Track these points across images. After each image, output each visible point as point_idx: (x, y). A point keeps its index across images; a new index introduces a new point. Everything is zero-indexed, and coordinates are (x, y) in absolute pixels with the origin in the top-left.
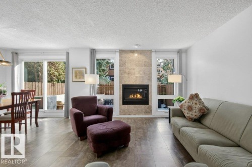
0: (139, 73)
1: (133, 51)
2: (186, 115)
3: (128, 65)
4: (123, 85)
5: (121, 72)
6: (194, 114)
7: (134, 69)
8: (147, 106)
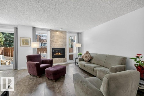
0: (61, 42)
1: (57, 31)
2: (85, 60)
3: (55, 38)
4: (52, 48)
5: (51, 41)
6: (88, 59)
7: (58, 40)
8: (64, 58)
